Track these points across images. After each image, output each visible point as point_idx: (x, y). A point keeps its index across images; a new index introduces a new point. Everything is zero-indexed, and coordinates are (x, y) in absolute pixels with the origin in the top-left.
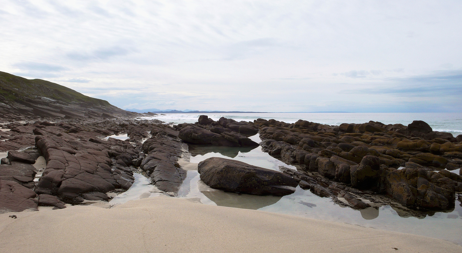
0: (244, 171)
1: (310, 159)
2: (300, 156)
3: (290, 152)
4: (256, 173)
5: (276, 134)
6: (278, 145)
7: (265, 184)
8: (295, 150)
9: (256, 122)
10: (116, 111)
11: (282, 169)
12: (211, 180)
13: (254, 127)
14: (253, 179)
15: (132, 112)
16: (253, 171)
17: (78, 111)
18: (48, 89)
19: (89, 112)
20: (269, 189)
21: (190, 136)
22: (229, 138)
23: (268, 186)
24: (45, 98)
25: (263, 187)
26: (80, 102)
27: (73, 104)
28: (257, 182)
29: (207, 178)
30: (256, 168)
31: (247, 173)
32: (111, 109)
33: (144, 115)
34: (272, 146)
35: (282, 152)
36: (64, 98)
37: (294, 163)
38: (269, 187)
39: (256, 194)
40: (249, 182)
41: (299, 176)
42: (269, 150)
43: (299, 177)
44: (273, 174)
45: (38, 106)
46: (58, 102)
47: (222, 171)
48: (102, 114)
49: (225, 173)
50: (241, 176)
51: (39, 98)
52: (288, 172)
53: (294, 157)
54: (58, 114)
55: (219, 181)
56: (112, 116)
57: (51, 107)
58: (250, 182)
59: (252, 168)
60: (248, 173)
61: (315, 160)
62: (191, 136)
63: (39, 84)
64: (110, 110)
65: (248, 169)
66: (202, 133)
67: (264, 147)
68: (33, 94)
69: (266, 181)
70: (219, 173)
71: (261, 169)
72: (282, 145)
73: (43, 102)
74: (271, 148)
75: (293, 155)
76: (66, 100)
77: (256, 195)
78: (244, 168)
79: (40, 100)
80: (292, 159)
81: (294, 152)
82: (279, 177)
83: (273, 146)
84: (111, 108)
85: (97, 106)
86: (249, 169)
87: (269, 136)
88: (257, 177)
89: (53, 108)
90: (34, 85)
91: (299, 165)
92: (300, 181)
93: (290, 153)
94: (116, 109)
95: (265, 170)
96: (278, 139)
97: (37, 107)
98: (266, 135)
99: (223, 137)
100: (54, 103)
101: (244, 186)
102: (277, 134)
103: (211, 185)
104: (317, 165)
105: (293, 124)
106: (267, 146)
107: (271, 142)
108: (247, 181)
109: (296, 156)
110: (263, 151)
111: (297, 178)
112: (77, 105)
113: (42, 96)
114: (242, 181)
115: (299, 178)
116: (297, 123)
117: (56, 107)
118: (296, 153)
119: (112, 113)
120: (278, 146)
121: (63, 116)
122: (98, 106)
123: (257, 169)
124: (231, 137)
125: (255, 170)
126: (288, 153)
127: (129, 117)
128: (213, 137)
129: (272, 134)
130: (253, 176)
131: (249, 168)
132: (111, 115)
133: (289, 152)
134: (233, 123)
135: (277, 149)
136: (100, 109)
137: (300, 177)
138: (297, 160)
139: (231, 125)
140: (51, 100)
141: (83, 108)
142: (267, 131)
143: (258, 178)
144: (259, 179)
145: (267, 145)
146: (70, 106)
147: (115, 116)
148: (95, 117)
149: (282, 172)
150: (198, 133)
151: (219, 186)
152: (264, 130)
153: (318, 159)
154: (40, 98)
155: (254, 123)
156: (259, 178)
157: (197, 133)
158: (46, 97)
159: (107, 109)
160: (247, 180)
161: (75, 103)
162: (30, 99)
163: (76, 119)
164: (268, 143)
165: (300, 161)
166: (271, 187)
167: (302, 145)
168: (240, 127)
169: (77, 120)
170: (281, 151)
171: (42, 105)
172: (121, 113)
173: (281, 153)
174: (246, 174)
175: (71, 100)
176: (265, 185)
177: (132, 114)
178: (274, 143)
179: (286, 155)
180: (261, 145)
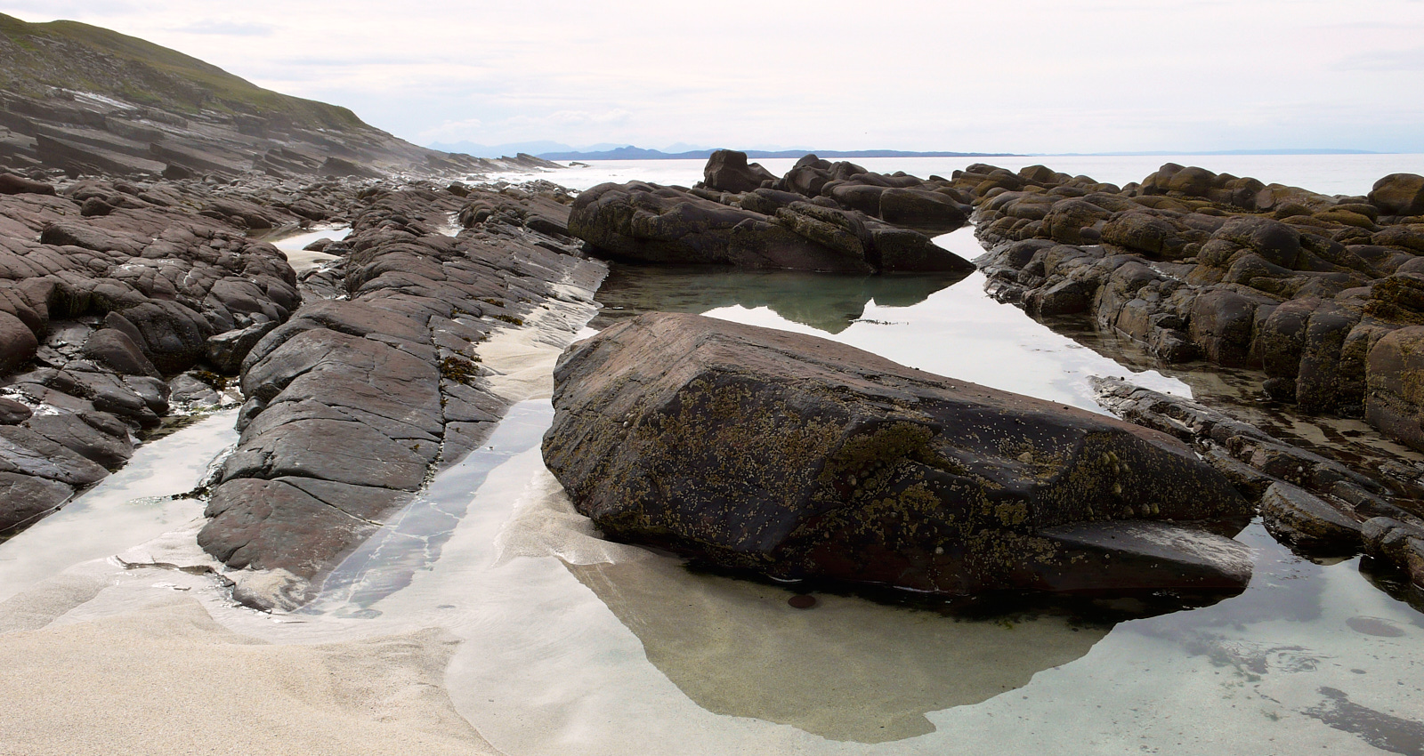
0: (838, 413)
1: (1303, 336)
2: (1221, 318)
3: (1152, 297)
4: (936, 430)
5: (1065, 212)
6: (1077, 262)
7: (1004, 517)
8: (1179, 284)
9: (963, 177)
10: (387, 151)
11: (1113, 394)
12: (601, 471)
13: (955, 195)
14: (911, 480)
15: (453, 156)
16: (910, 415)
17: (229, 152)
18: (102, 59)
19: (272, 152)
20: (1041, 558)
21: (620, 223)
22: (815, 230)
23: (1034, 535)
24: (91, 95)
25: (989, 545)
26: (236, 114)
27: (206, 121)
28: (938, 501)
29: (580, 455)
30: (938, 393)
31: (861, 429)
32: (366, 143)
33: (501, 164)
34: (1040, 270)
35: (1098, 297)
36: (171, 96)
37: (1179, 360)
38: (1037, 544)
39: (932, 595)
40: (881, 497)
41: (1249, 448)
42: (1025, 287)
43: (1250, 454)
44: (1070, 439)
45: (61, 129)
46: (144, 115)
47: (673, 408)
48: (324, 159)
49: (693, 426)
50: (810, 448)
51: (64, 98)
52: (1157, 420)
53: (1180, 325)
54: (141, 163)
55: (653, 483)
56: (366, 169)
57: (117, 134)
58: (888, 502)
59: (907, 393)
60: (871, 427)
61: (1341, 344)
62: (629, 224)
63: (65, 40)
64: (361, 145)
65: (871, 398)
66: (685, 208)
67: (996, 276)
68: (38, 81)
69: (1012, 496)
70: (656, 424)
71: (979, 401)
72: (1102, 261)
73: (83, 113)
74: (1037, 279)
75: (1173, 311)
76: (178, 105)
77: (932, 605)
78: (843, 389)
79: (68, 106)
80: (1167, 339)
81: (1178, 294)
82: (1112, 462)
83: (1049, 267)
84: (366, 137)
85: (308, 128)
86: (880, 398)
87: (1020, 226)
88: (944, 466)
89: (125, 137)
90: (44, 42)
91: (1213, 371)
92: (1262, 485)
93: (1153, 305)
94: (388, 142)
95: (1009, 407)
96: (1070, 233)
97: (60, 132)
98: (1007, 225)
99: (788, 225)
100: (130, 115)
101: (838, 526)
102: (1070, 212)
103: (598, 515)
104: (1356, 369)
105: (1134, 185)
106: (1013, 271)
107: (1034, 250)
108: (858, 493)
109: (1188, 320)
110: (992, 296)
111: (1235, 467)
112: (225, 126)
113: (79, 90)
114: (818, 488)
115: (1246, 462)
116: (1154, 178)
117: (137, 134)
118: (1187, 299)
119: (370, 158)
120: (1076, 266)
121: (160, 168)
122: (313, 130)
123: (947, 395)
124: (827, 224)
125: (925, 403)
126: (1139, 305)
127: (436, 172)
128: (738, 230)
129: (1037, 216)
130: (915, 456)
131: (886, 388)
132: (359, 163)
133: (1147, 297)
134: (856, 178)
135: (1069, 282)
136: (319, 140)
137: (1260, 457)
138: (1199, 341)
139: (842, 189)
140: (115, 103)
141: (249, 139)
142: (1012, 208)
143: (951, 468)
144: (960, 482)
145: (1013, 266)
146: (194, 130)
147: (376, 170)
148: (293, 174)
149: (1118, 417)
150: (664, 209)
151: (653, 521)
152: (996, 206)
153: (1365, 337)
154: (70, 98)
155: (953, 183)
156: (958, 471)
157: (656, 210)
158: (95, 92)
159: (351, 142)
160: (861, 481)
161: (217, 119)
162: (29, 99)
163: (204, 179)
164: (1020, 258)
165: (1222, 346)
166: (1052, 541)
167: (1226, 257)
168: (884, 192)
169: (209, 184)
170: (1093, 293)
171: (79, 124)
172: (406, 160)
173: (1097, 303)
174: (852, 434)
175: (200, 106)
176: (1010, 528)
177: (451, 161)
178: (1053, 252)
179: (1126, 317)
180: (982, 269)
